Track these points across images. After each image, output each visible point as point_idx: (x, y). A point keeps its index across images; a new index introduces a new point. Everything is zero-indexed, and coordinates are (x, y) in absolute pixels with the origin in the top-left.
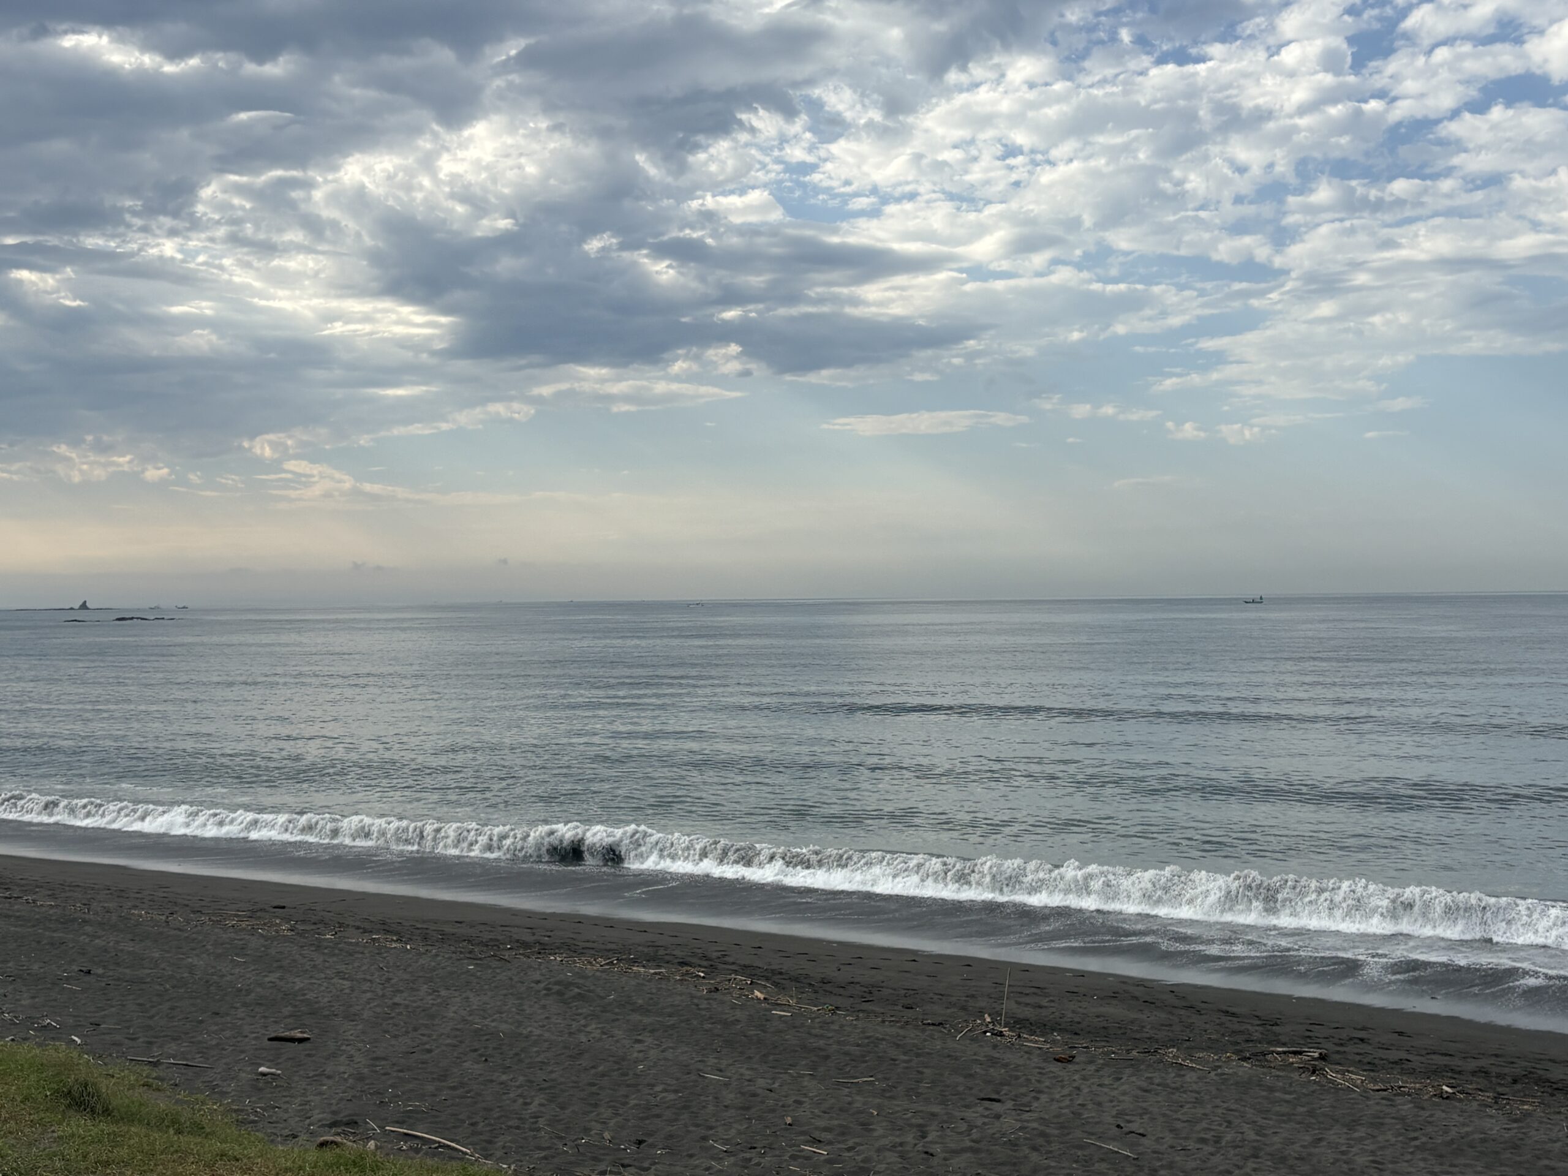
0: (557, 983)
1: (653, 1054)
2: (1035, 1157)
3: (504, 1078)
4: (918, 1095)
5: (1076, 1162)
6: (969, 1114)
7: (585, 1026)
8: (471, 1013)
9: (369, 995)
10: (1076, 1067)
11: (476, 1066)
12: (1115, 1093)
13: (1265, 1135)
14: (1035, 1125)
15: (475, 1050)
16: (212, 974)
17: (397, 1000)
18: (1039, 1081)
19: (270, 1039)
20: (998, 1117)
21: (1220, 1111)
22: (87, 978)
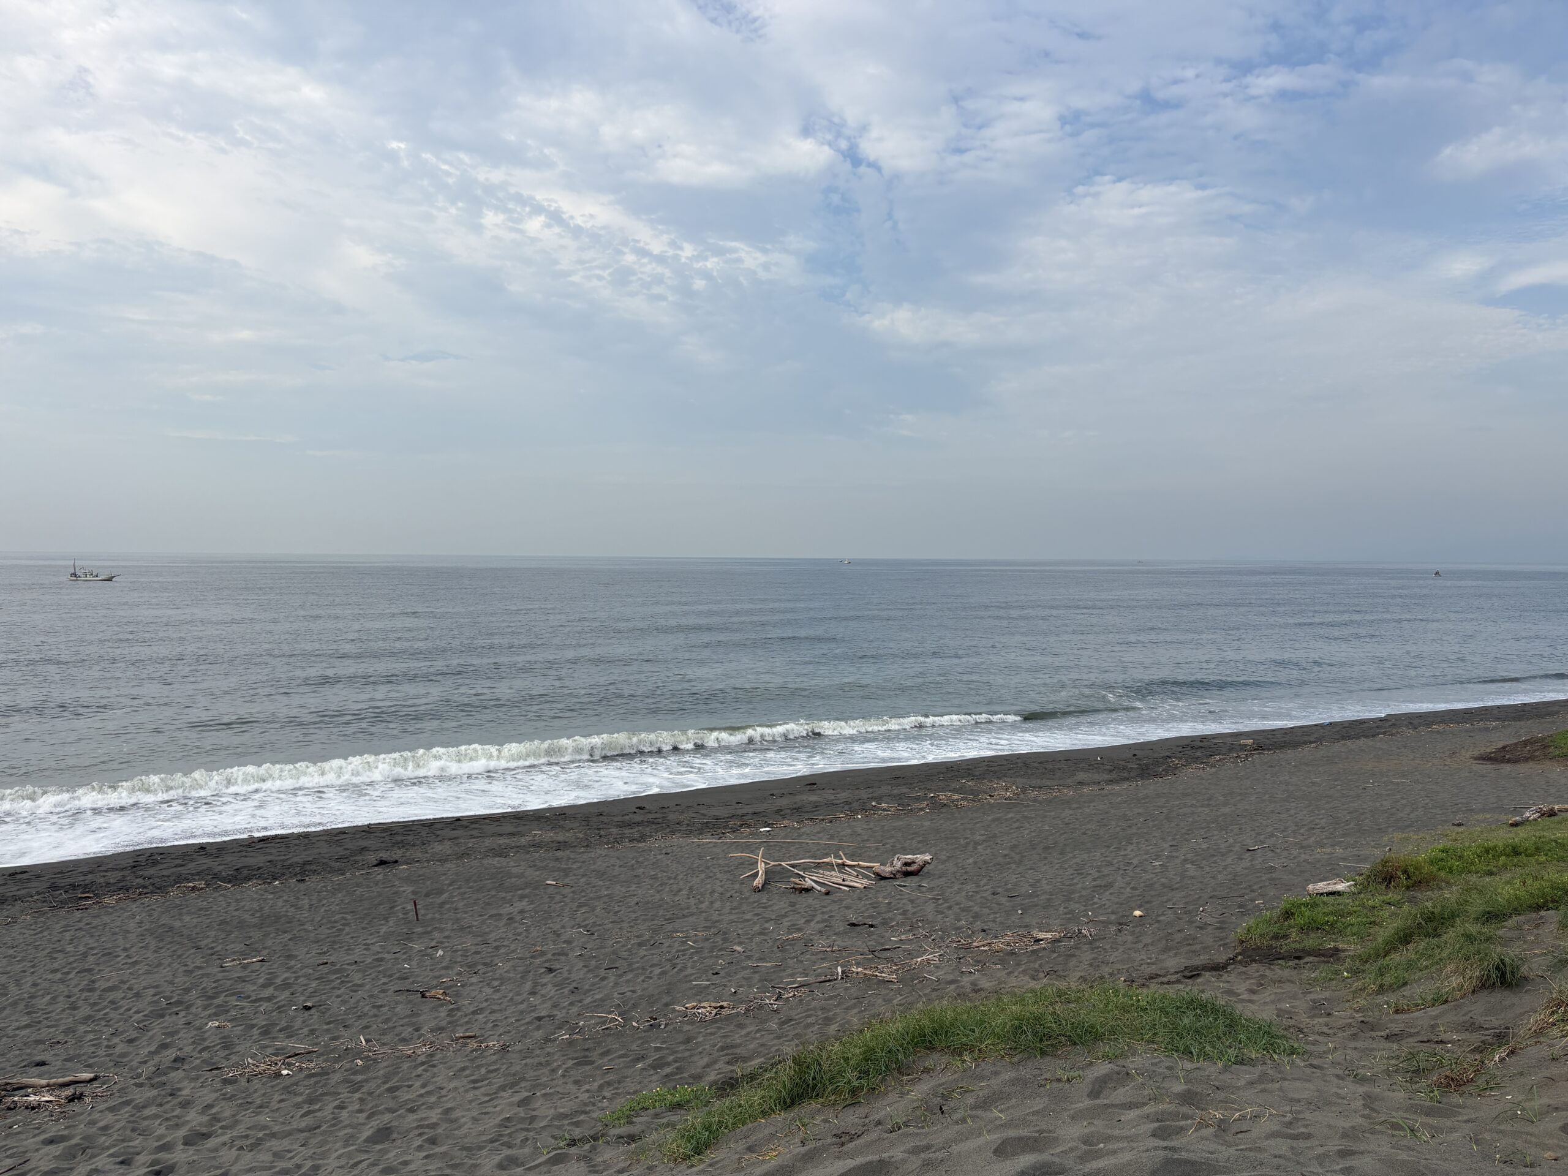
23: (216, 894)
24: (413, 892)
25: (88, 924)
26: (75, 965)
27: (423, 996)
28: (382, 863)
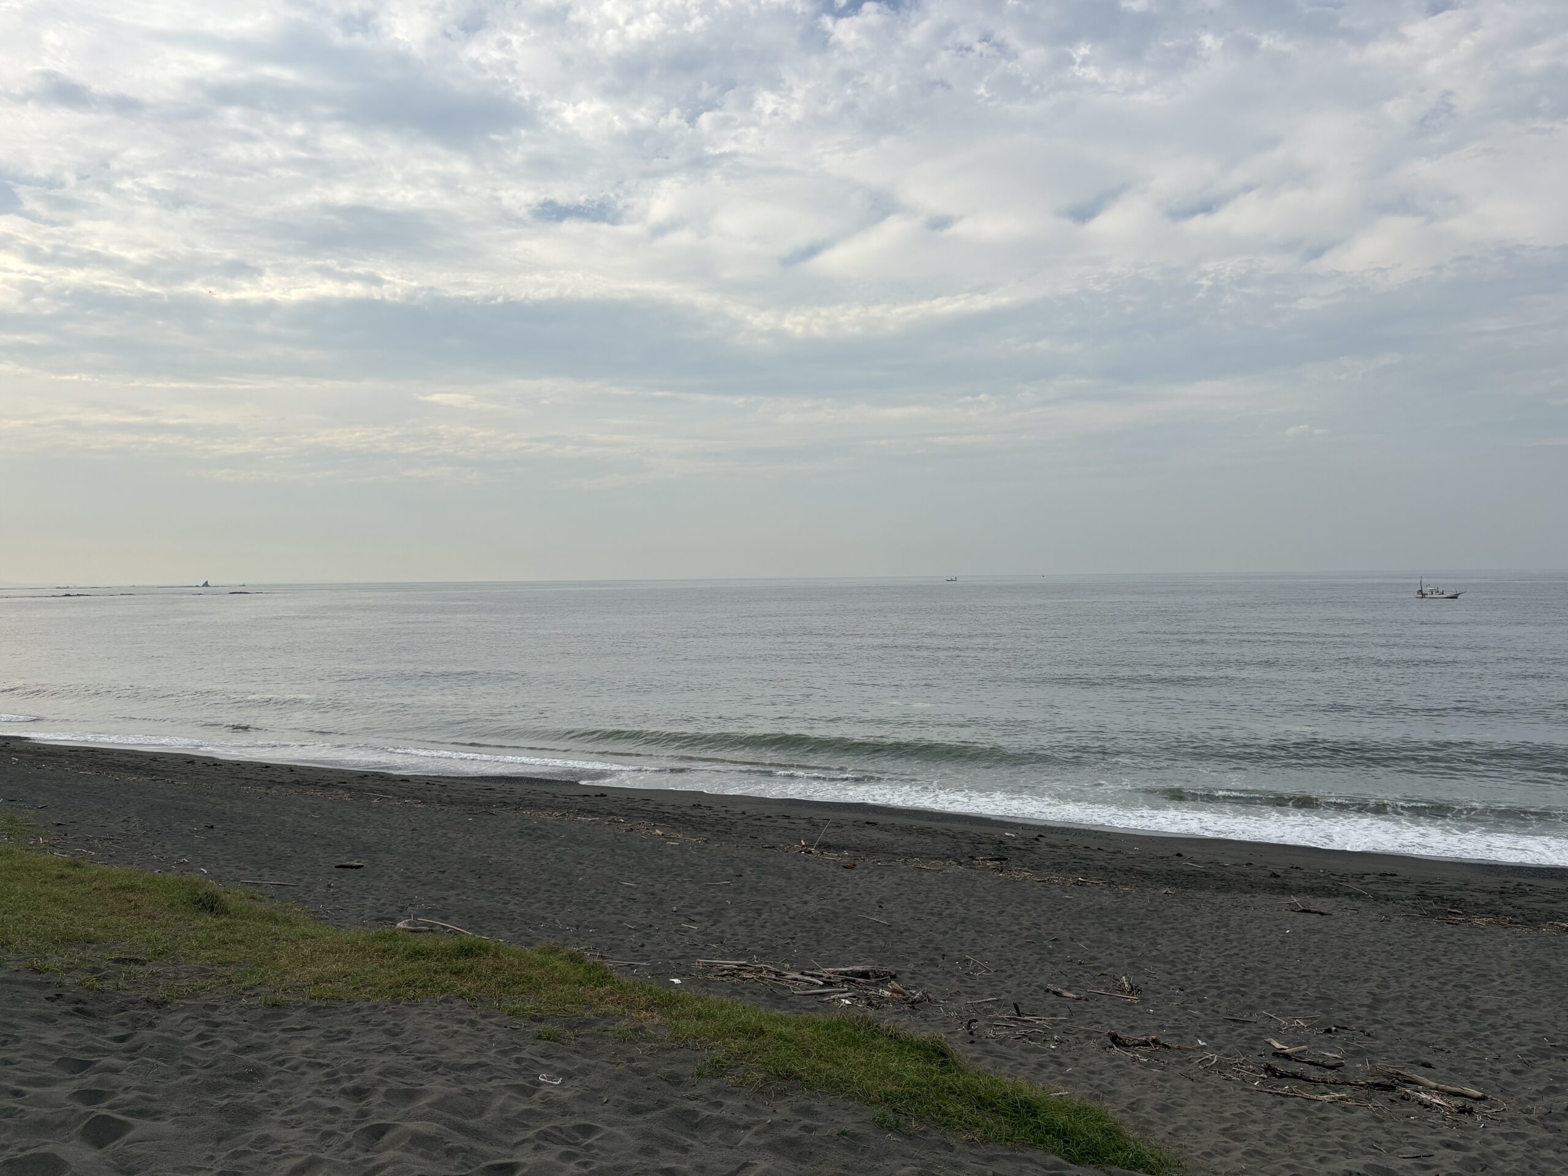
0: (526, 828)
1: (589, 871)
2: (827, 926)
3: (491, 888)
4: (757, 891)
5: (853, 928)
6: (788, 902)
7: (545, 855)
8: (470, 848)
9: (402, 838)
10: (856, 871)
11: (474, 881)
12: (879, 886)
13: (969, 910)
14: (828, 907)
15: (473, 871)
16: (298, 826)
17: (421, 841)
18: (833, 881)
19: (337, 867)
20: (806, 903)
21: (943, 896)
22: (211, 831)
26: (1450, 978)
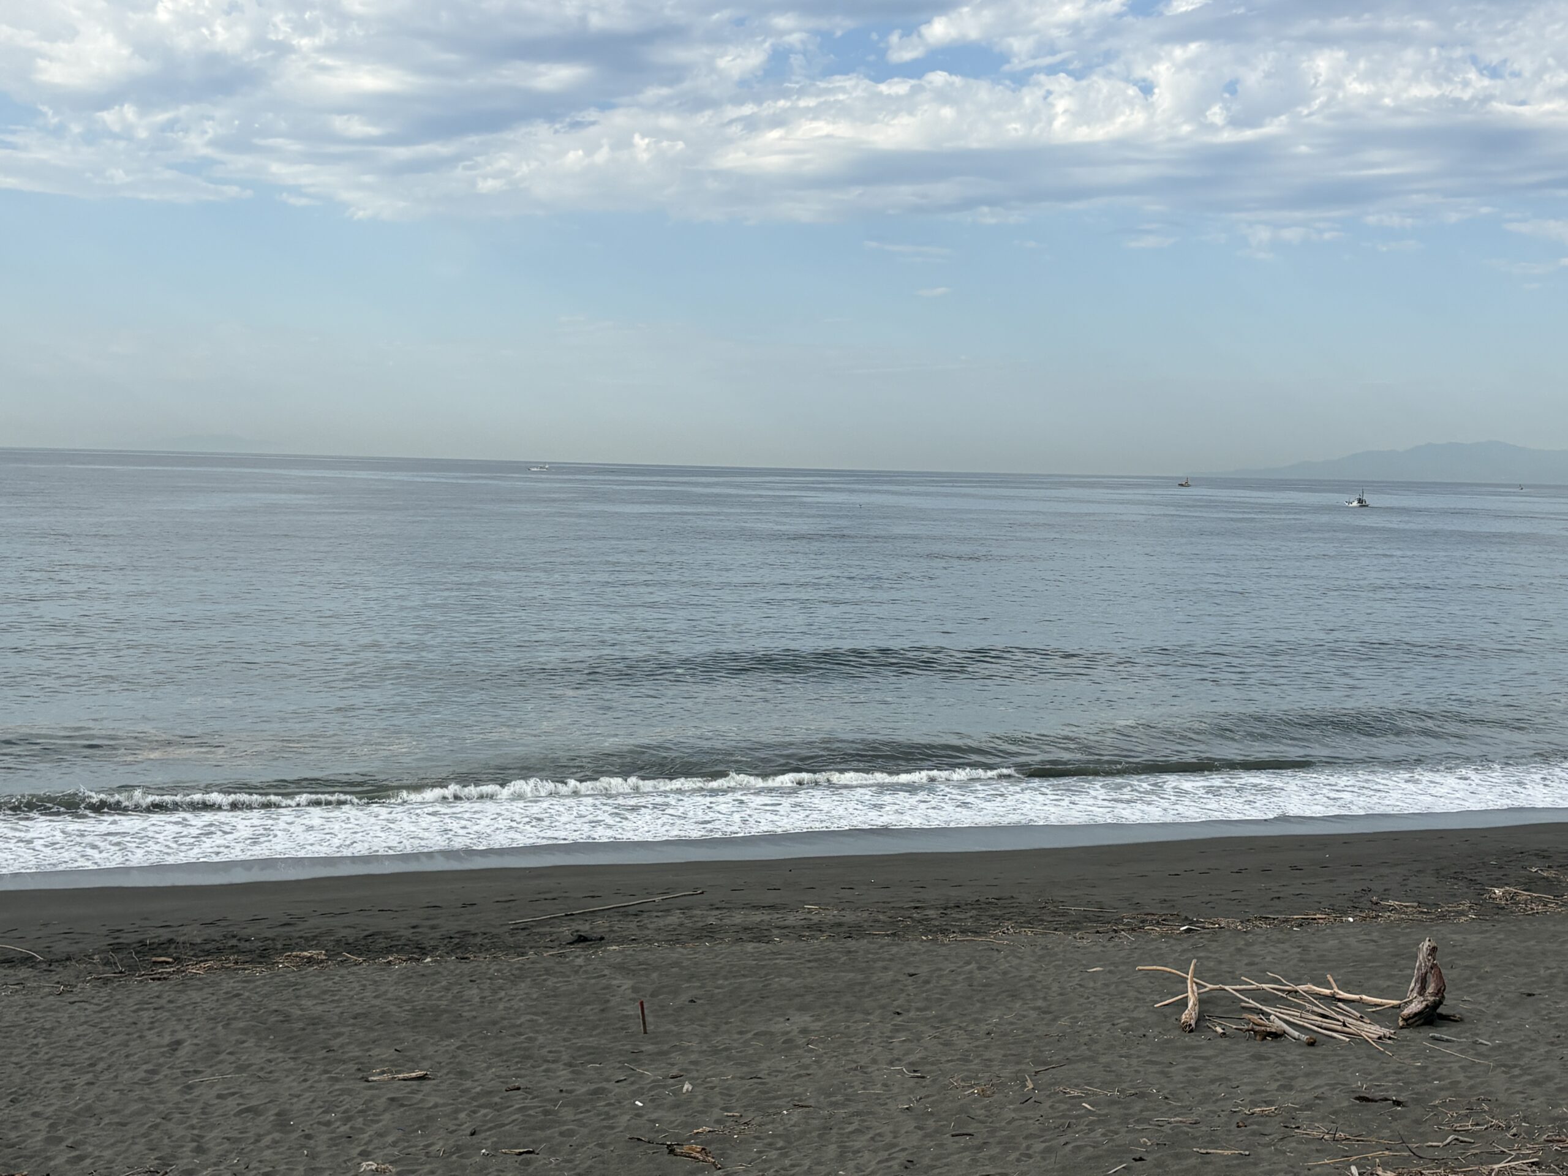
23: (343, 971)
24: (635, 990)
25: (170, 1002)
27: (672, 1151)
28: (582, 939)
